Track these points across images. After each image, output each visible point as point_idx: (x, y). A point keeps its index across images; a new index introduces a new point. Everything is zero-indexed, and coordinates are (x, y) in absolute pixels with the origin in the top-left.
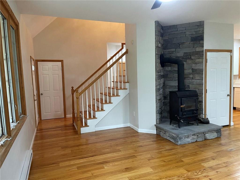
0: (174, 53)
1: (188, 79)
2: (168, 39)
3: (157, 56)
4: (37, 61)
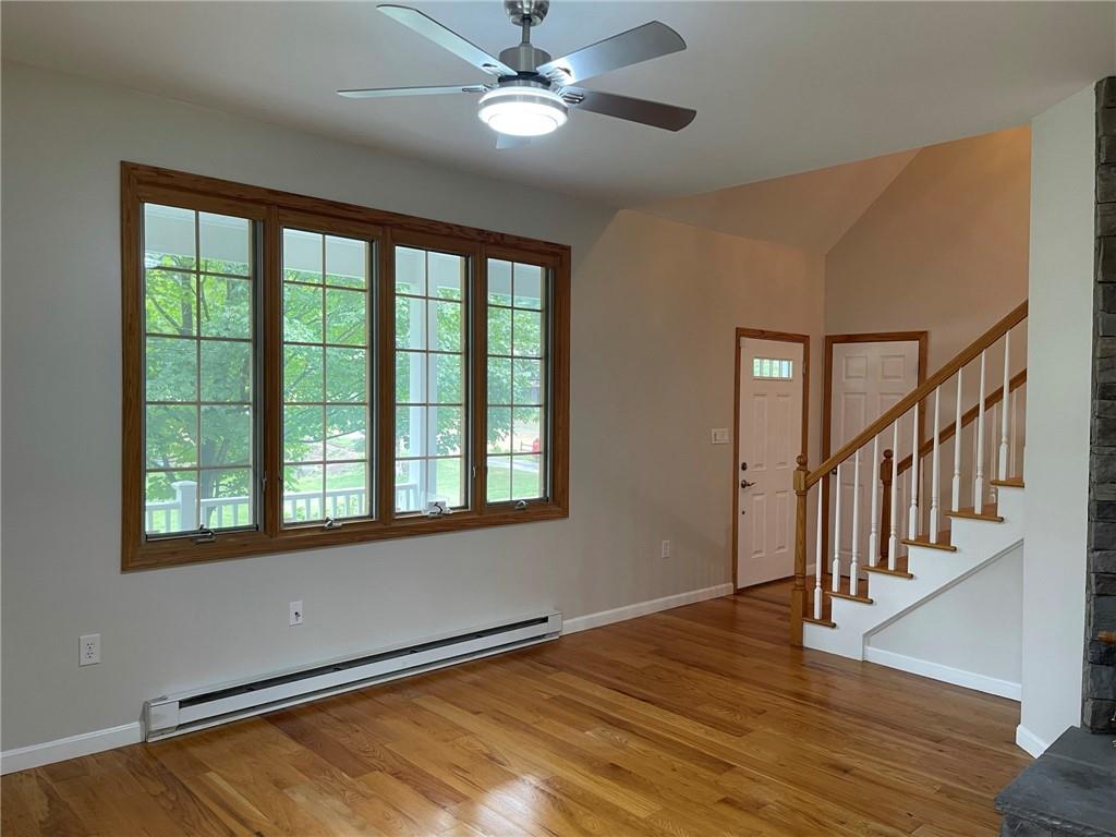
3: (1101, 292)
4: (831, 341)
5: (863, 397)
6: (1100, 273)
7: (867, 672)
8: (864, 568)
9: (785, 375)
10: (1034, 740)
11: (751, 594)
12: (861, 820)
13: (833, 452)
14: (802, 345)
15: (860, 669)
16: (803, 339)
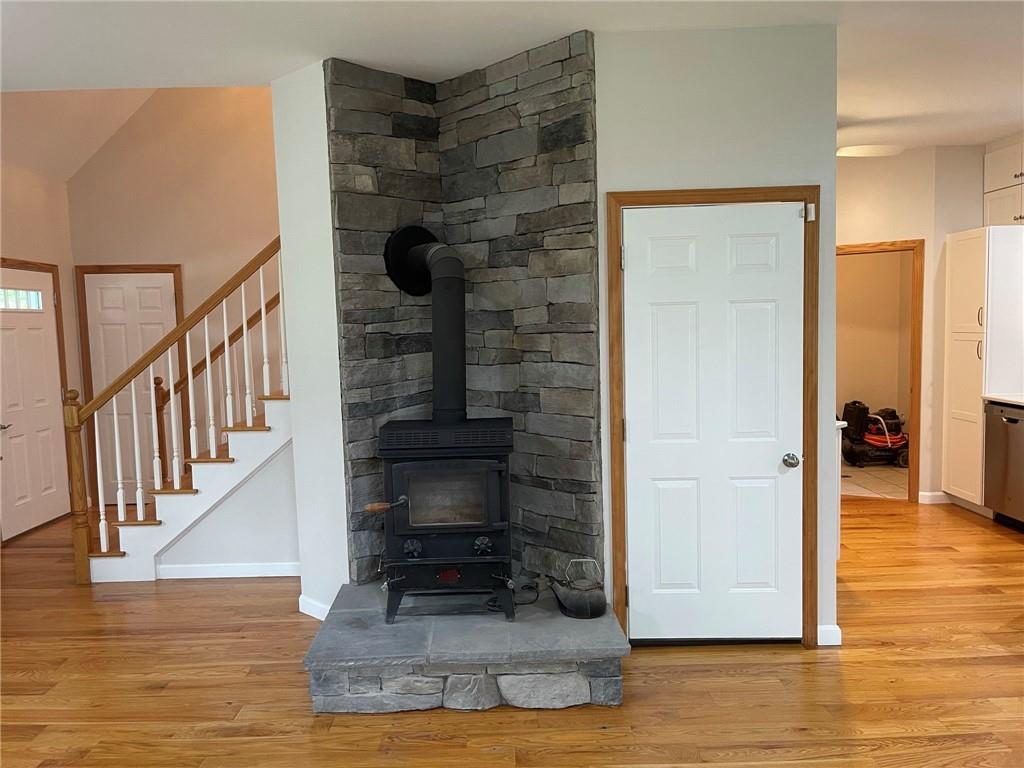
0: (479, 218)
1: (535, 359)
2: (455, 146)
3: (338, 237)
4: (81, 271)
5: (123, 327)
6: (336, 221)
7: (161, 589)
8: (150, 493)
9: (34, 307)
10: (315, 605)
11: (18, 543)
12: (187, 726)
13: (96, 394)
14: (50, 275)
15: (154, 588)
16: (52, 269)
